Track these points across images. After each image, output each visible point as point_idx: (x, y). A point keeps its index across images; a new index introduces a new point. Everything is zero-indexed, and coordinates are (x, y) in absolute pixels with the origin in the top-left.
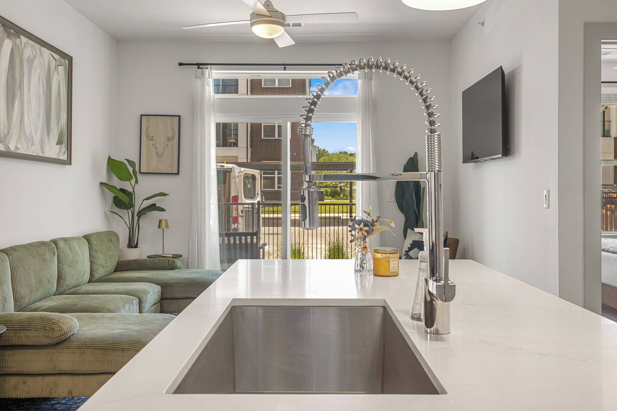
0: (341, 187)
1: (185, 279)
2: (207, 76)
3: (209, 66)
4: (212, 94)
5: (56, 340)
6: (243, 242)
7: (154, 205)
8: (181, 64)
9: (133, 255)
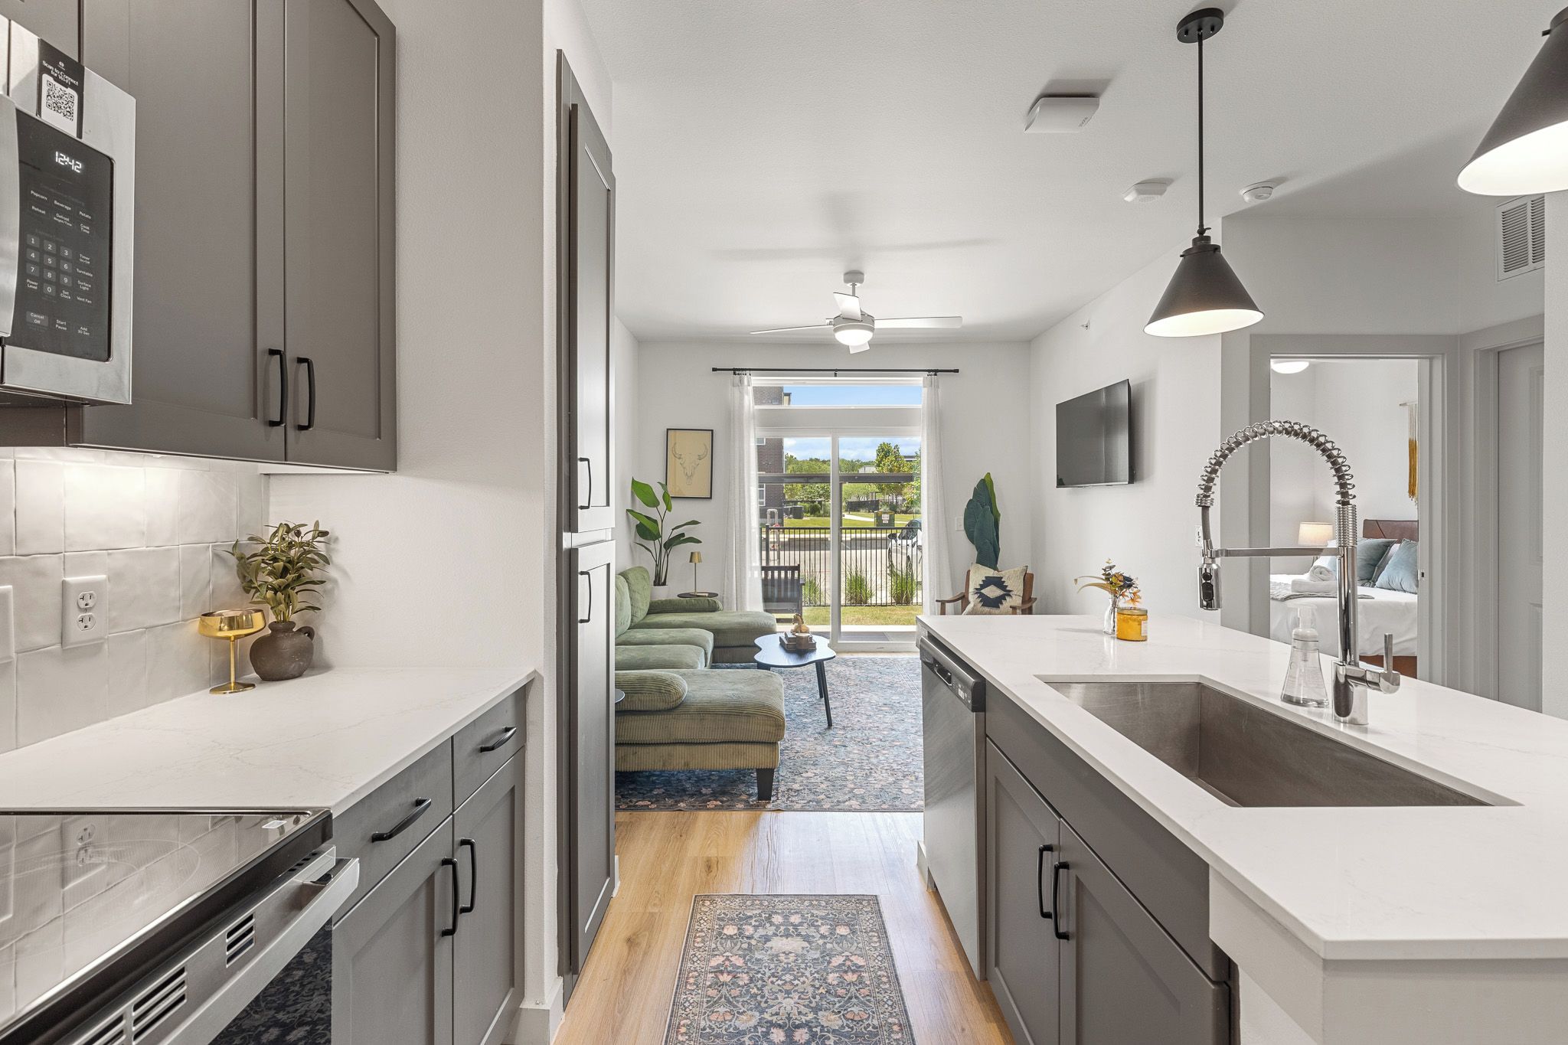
0: (820, 502)
1: (740, 623)
2: (746, 383)
3: (748, 372)
4: (751, 405)
5: (671, 705)
6: (770, 577)
7: (683, 535)
8: (714, 370)
9: (663, 594)
